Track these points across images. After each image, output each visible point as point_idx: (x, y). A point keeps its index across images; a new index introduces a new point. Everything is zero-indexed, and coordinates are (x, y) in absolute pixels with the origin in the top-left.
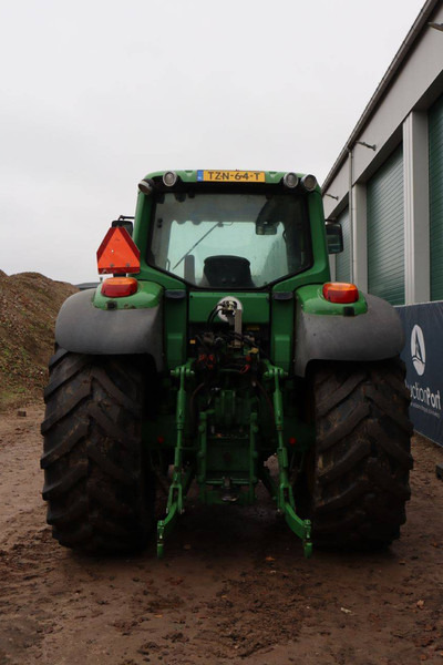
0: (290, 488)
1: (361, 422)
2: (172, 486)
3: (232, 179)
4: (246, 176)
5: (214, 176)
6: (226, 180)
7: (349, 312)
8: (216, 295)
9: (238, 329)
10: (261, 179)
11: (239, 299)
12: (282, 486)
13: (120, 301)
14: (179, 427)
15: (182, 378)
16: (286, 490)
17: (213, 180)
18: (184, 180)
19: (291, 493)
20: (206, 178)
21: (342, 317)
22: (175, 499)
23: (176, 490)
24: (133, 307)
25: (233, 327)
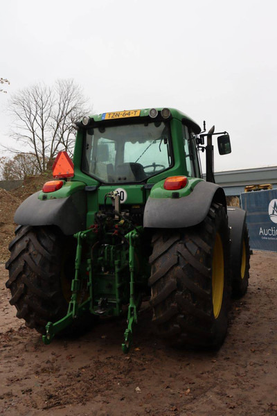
0: (135, 307)
1: (172, 268)
2: (70, 302)
3: (121, 117)
4: (129, 114)
5: (111, 116)
6: (117, 117)
7: (176, 196)
8: (113, 187)
9: (117, 208)
10: (137, 115)
11: (126, 190)
12: (130, 306)
13: (49, 194)
14: (76, 267)
15: (78, 239)
16: (132, 309)
17: (111, 118)
18: (95, 120)
19: (135, 310)
20: (107, 118)
21: (169, 199)
22: (71, 309)
23: (72, 304)
24: (55, 198)
25: (114, 207)
